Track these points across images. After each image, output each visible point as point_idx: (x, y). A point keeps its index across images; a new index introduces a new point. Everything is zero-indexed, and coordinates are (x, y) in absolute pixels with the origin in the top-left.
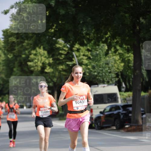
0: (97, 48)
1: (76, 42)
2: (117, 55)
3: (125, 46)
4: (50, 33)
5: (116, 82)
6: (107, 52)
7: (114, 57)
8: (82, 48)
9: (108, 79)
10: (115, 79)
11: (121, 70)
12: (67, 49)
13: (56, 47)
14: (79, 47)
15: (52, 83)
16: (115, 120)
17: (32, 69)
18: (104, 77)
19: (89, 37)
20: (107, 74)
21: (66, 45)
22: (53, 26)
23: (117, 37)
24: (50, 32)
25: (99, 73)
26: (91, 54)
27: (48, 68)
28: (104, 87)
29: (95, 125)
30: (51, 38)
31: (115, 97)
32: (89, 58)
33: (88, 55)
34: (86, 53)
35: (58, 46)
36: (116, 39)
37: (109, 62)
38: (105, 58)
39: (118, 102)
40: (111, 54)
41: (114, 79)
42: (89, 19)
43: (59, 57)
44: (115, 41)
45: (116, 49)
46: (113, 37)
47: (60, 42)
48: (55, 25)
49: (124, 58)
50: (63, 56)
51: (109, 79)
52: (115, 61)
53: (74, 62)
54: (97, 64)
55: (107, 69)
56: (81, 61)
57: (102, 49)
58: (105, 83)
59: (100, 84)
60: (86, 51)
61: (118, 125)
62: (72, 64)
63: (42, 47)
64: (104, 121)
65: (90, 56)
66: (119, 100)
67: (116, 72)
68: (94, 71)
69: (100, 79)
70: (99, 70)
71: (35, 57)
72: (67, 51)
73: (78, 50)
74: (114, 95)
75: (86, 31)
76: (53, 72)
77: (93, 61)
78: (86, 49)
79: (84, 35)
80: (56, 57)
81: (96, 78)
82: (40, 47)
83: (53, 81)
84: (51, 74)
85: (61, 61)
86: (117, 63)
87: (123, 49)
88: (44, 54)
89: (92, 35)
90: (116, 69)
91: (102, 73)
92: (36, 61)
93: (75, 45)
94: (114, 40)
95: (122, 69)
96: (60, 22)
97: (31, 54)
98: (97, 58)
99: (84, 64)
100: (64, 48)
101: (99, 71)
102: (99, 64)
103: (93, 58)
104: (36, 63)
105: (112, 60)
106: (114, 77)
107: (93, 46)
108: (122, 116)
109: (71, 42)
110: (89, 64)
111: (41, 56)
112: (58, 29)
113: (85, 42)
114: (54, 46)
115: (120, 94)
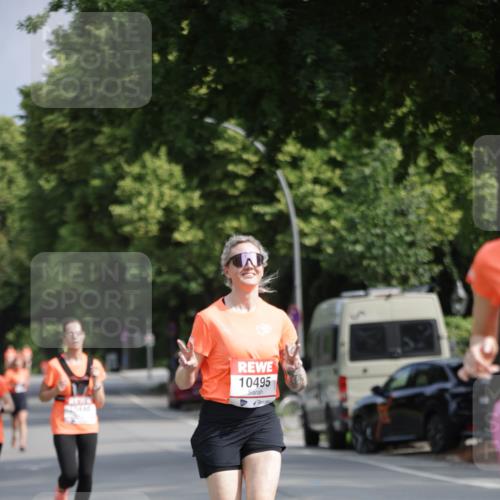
0: (366, 155)
1: (288, 134)
2: (438, 180)
3: (466, 148)
4: (194, 98)
5: (433, 279)
6: (402, 171)
7: (428, 188)
8: (309, 154)
9: (402, 267)
10: (431, 270)
11: (451, 238)
12: (253, 159)
13: (216, 152)
14: (300, 150)
15: (200, 281)
16: (428, 417)
17: (127, 229)
18: (388, 261)
19: (338, 113)
20: (400, 250)
21: (252, 143)
22: (206, 74)
23: (438, 117)
24: (196, 94)
25: (369, 246)
26: (341, 178)
27: (185, 225)
28: (389, 296)
29: (354, 436)
30: (195, 117)
31: (427, 333)
32: (335, 192)
33: (331, 179)
34: (324, 173)
35: (221, 146)
36: (435, 121)
37: (409, 206)
38: (392, 193)
39: (438, 352)
40: (415, 179)
41: (426, 267)
42: (339, 47)
43: (224, 186)
44: (432, 129)
45: (435, 158)
46: (424, 115)
47: (230, 132)
48: (213, 71)
49: (462, 191)
50: (240, 184)
51: (407, 269)
52: (430, 201)
53: (281, 207)
54: (362, 212)
55: (403, 231)
56: (306, 203)
57: (382, 158)
58: (394, 282)
59: (375, 287)
60: (324, 167)
61: (438, 436)
62: (272, 214)
63: (163, 151)
64: (388, 421)
65: (337, 182)
66: (445, 346)
67: (434, 244)
68: (352, 238)
69: (374, 267)
70: (373, 235)
71: (137, 186)
72: (255, 166)
73: (295, 163)
74: (425, 329)
75: (328, 92)
76: (202, 243)
77: (350, 201)
78: (325, 158)
79: (319, 106)
80: (215, 188)
81: (361, 264)
82: (158, 149)
83: (204, 276)
84: (196, 250)
85: (233, 203)
86: (437, 211)
87: (459, 159)
88: (171, 175)
89: (347, 106)
90: (433, 234)
91: (382, 248)
92: (142, 200)
93: (284, 142)
94: (427, 127)
95: (455, 231)
96: (231, 59)
97: (122, 177)
98: (363, 192)
99: (315, 215)
100: (245, 156)
101: (370, 239)
102: (371, 213)
103: (348, 193)
104: (140, 207)
105: (420, 199)
106: (425, 260)
107: (348, 148)
108: (453, 406)
109: (270, 133)
110: (334, 212)
111: (161, 182)
112: (225, 86)
113: (322, 133)
114: (208, 148)
115: (448, 325)
